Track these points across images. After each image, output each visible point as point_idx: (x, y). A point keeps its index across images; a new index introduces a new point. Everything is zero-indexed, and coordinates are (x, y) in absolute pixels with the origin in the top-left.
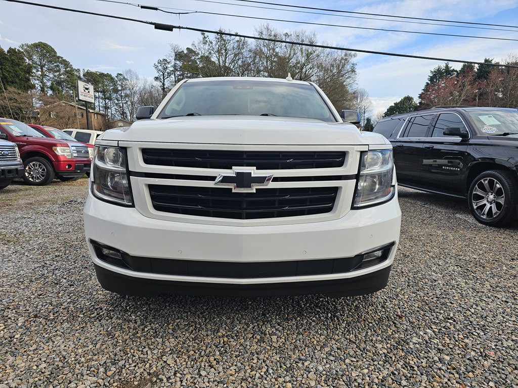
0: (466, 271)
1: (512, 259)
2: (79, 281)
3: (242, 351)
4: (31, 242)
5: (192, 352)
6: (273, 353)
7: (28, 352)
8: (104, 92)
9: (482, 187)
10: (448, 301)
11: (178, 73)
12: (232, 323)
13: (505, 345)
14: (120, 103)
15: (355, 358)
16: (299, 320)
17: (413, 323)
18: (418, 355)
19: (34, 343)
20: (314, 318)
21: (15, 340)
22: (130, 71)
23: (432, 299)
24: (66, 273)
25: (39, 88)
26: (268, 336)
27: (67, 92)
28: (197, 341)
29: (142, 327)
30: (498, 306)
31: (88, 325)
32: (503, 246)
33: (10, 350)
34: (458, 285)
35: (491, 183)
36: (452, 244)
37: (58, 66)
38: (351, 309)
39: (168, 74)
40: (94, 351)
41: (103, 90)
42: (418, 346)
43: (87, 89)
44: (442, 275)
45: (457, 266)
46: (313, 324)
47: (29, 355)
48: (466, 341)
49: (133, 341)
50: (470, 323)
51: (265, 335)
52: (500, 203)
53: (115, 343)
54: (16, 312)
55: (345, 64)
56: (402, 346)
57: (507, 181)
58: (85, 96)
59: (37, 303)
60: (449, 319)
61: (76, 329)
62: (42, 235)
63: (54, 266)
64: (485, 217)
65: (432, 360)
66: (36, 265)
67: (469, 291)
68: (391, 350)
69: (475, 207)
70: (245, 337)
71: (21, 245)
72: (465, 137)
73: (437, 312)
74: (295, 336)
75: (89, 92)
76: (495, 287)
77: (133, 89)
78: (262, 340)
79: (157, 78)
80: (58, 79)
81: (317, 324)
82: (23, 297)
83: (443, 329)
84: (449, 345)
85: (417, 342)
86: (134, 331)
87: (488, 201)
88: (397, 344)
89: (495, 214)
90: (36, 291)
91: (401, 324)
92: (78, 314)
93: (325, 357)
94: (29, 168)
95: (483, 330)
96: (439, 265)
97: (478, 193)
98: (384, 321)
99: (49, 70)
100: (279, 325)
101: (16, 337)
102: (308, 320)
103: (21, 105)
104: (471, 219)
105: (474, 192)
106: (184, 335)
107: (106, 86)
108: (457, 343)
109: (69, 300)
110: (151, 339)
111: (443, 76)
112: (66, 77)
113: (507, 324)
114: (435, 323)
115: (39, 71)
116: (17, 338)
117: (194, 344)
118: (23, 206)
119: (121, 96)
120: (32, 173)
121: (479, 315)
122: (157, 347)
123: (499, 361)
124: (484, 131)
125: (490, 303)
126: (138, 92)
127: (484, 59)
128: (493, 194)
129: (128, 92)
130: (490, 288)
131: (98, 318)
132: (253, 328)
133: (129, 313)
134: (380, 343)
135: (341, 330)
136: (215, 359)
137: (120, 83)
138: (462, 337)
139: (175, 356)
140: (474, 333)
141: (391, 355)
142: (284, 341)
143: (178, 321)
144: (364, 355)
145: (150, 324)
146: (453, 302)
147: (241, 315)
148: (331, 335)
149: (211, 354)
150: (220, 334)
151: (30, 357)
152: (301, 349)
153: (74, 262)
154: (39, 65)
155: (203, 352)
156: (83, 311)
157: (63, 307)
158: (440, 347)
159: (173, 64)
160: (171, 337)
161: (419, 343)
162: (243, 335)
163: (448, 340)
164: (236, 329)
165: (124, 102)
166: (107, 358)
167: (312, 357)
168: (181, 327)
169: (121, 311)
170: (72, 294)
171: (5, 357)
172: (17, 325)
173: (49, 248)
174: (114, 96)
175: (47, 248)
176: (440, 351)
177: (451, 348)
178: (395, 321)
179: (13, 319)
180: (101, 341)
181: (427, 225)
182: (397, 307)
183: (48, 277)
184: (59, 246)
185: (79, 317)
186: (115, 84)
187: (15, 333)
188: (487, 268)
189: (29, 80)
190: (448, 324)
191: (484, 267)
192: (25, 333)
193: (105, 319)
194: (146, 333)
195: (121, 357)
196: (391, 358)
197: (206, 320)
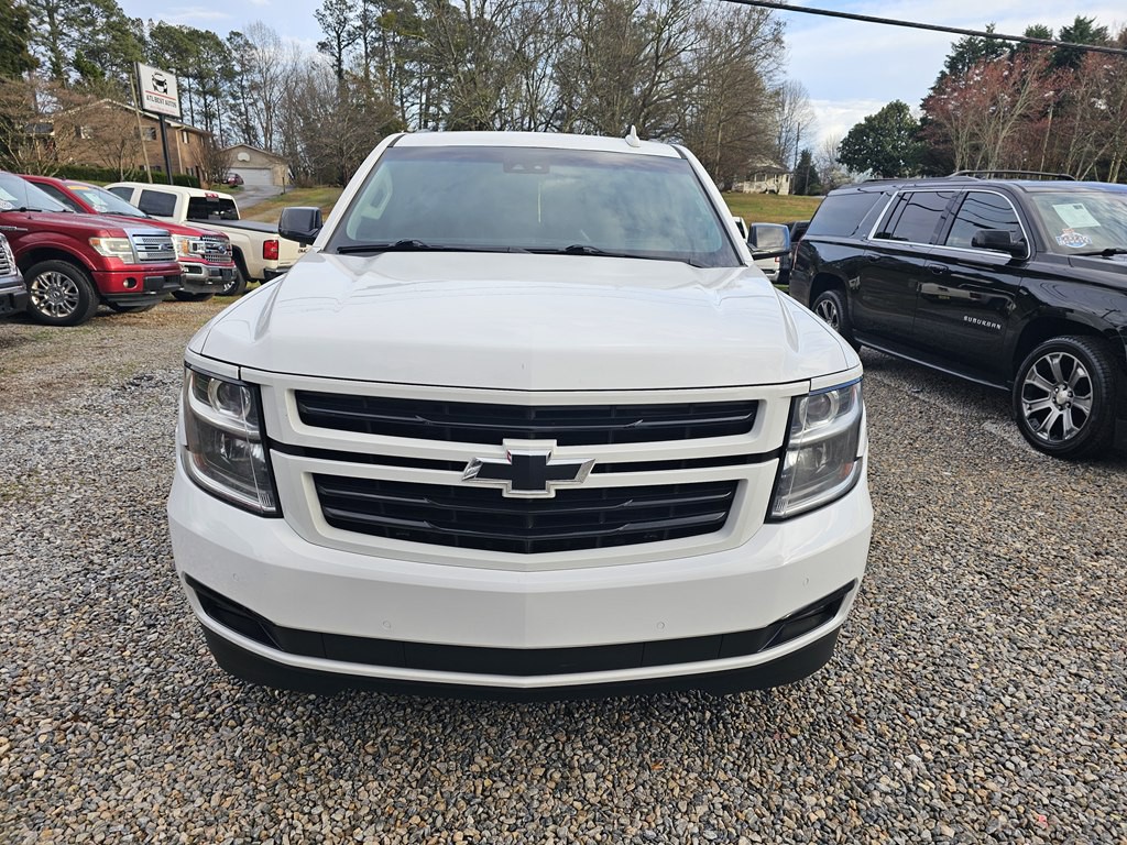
0: (998, 589)
1: (1097, 554)
2: (166, 612)
3: (522, 814)
4: (56, 497)
5: (416, 820)
6: (587, 822)
7: (65, 817)
8: (200, 77)
9: (1045, 371)
10: (956, 676)
11: (373, 34)
12: (500, 737)
13: (1070, 797)
14: (239, 105)
15: (758, 833)
16: (644, 728)
17: (880, 736)
18: (890, 825)
19: (76, 792)
20: (676, 724)
21: (35, 783)
22: (260, 26)
23: (924, 668)
24: (137, 590)
25: (48, 64)
26: (577, 772)
27: (115, 75)
28: (426, 788)
29: (308, 749)
30: (1060, 687)
31: (192, 742)
32: (1079, 514)
33: (25, 811)
34: (979, 629)
35: (1067, 366)
36: (973, 510)
37: (88, 10)
38: (753, 698)
39: (349, 35)
40: (207, 814)
41: (200, 73)
42: (890, 800)
43: (161, 83)
44: (948, 600)
45: (980, 573)
46: (674, 738)
47: (68, 826)
48: (991, 785)
49: (290, 787)
50: (1000, 736)
51: (572, 769)
52: (1081, 410)
53: (250, 793)
54: (32, 702)
55: (759, 24)
56: (858, 801)
57: (1101, 365)
58: (157, 100)
59: (77, 676)
60: (957, 725)
61: (165, 752)
62: (80, 477)
63: (110, 568)
64: (1045, 436)
65: (919, 839)
66: (71, 568)
67: (1001, 646)
68: (834, 810)
69: (1027, 413)
70: (529, 777)
71: (35, 507)
72: (1018, 252)
73: (933, 706)
74: (633, 774)
75: (165, 91)
76: (1056, 635)
77: (268, 70)
78: (563, 786)
79: (323, 46)
80: (92, 44)
81: (681, 739)
82: (45, 658)
83: (944, 753)
84: (955, 796)
85: (889, 790)
86: (291, 760)
87: (1055, 402)
88: (847, 794)
89: (1069, 432)
90: (73, 641)
91: (857, 740)
92: (168, 712)
93: (696, 830)
94: (40, 286)
95: (1025, 756)
96: (943, 572)
97: (1035, 383)
98: (823, 731)
99: (70, 21)
100: (600, 742)
101: (38, 774)
102: (662, 730)
103: (10, 110)
104: (1015, 438)
105: (1028, 381)
106: (399, 770)
107: (206, 61)
108: (971, 791)
109: (147, 670)
110: (329, 782)
111: (978, 57)
112: (109, 38)
113: (1077, 736)
114: (928, 737)
115: (45, 22)
116: (39, 780)
117: (421, 797)
118: (32, 391)
119: (243, 87)
120: (46, 297)
121: (1020, 714)
122: (340, 804)
123: (1056, 838)
124: (1061, 243)
125: (1043, 680)
126: (280, 78)
127: (1075, 17)
128: (1069, 389)
129: (258, 78)
130: (1045, 636)
131: (212, 724)
132: (547, 748)
133: (280, 709)
134: (812, 793)
135: (732, 755)
136: (465, 838)
137: (238, 56)
138: (982, 775)
139: (380, 828)
140: (1009, 764)
141: (833, 825)
142: (611, 785)
143: (385, 731)
144: (778, 827)
145: (326, 741)
146: (967, 678)
147: (521, 714)
148: (711, 770)
149: (457, 825)
150: (475, 768)
151: (69, 831)
152: (646, 810)
153: (155, 558)
154: (44, 8)
155: (440, 820)
156: (178, 702)
157: (135, 691)
158: (937, 803)
159: (359, 10)
160: (371, 777)
161: (893, 793)
162: (525, 770)
163: (953, 782)
164: (508, 752)
165: (248, 101)
166: (235, 832)
167: (670, 832)
168: (393, 748)
169: (261, 701)
170: (153, 653)
171: (16, 832)
172: (36, 740)
173: (97, 517)
174: (225, 88)
175: (92, 516)
176: (935, 814)
177: (957, 805)
178: (845, 733)
179: (26, 722)
180: (221, 786)
181: (922, 454)
182: (849, 692)
183: (97, 602)
184: (119, 511)
185: (171, 718)
186: (225, 57)
187: (33, 764)
188: (1044, 580)
189: (23, 48)
190: (956, 739)
191: (1036, 578)
192: (54, 765)
193: (227, 725)
194: (316, 766)
195: (266, 829)
196: (834, 832)
197: (444, 728)
